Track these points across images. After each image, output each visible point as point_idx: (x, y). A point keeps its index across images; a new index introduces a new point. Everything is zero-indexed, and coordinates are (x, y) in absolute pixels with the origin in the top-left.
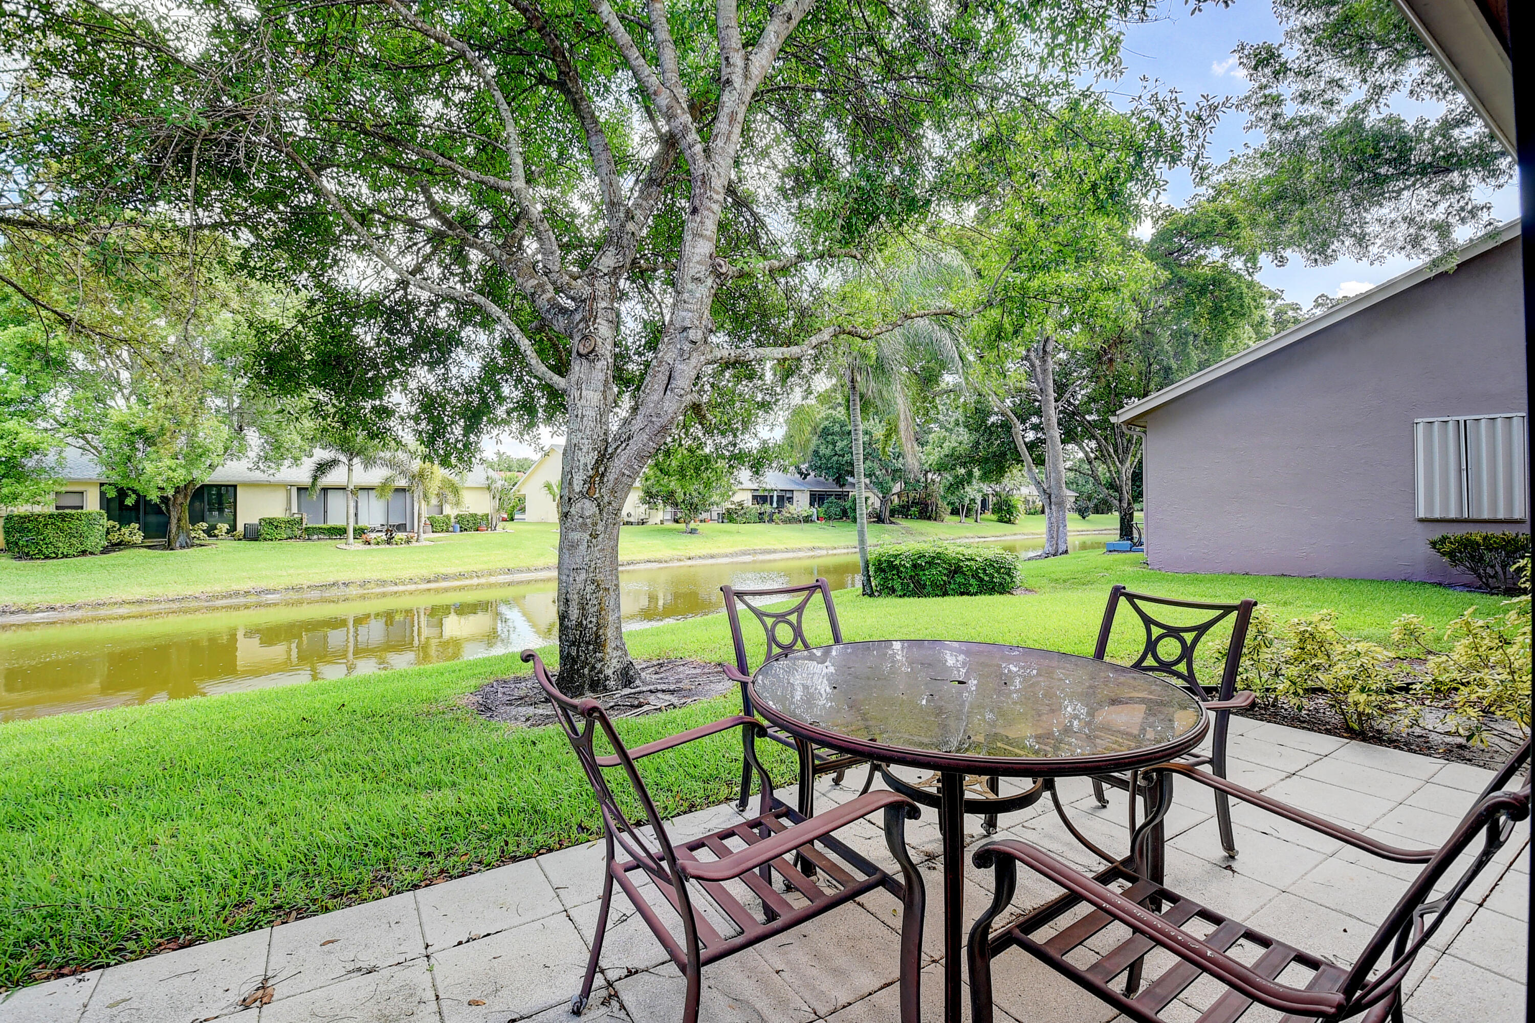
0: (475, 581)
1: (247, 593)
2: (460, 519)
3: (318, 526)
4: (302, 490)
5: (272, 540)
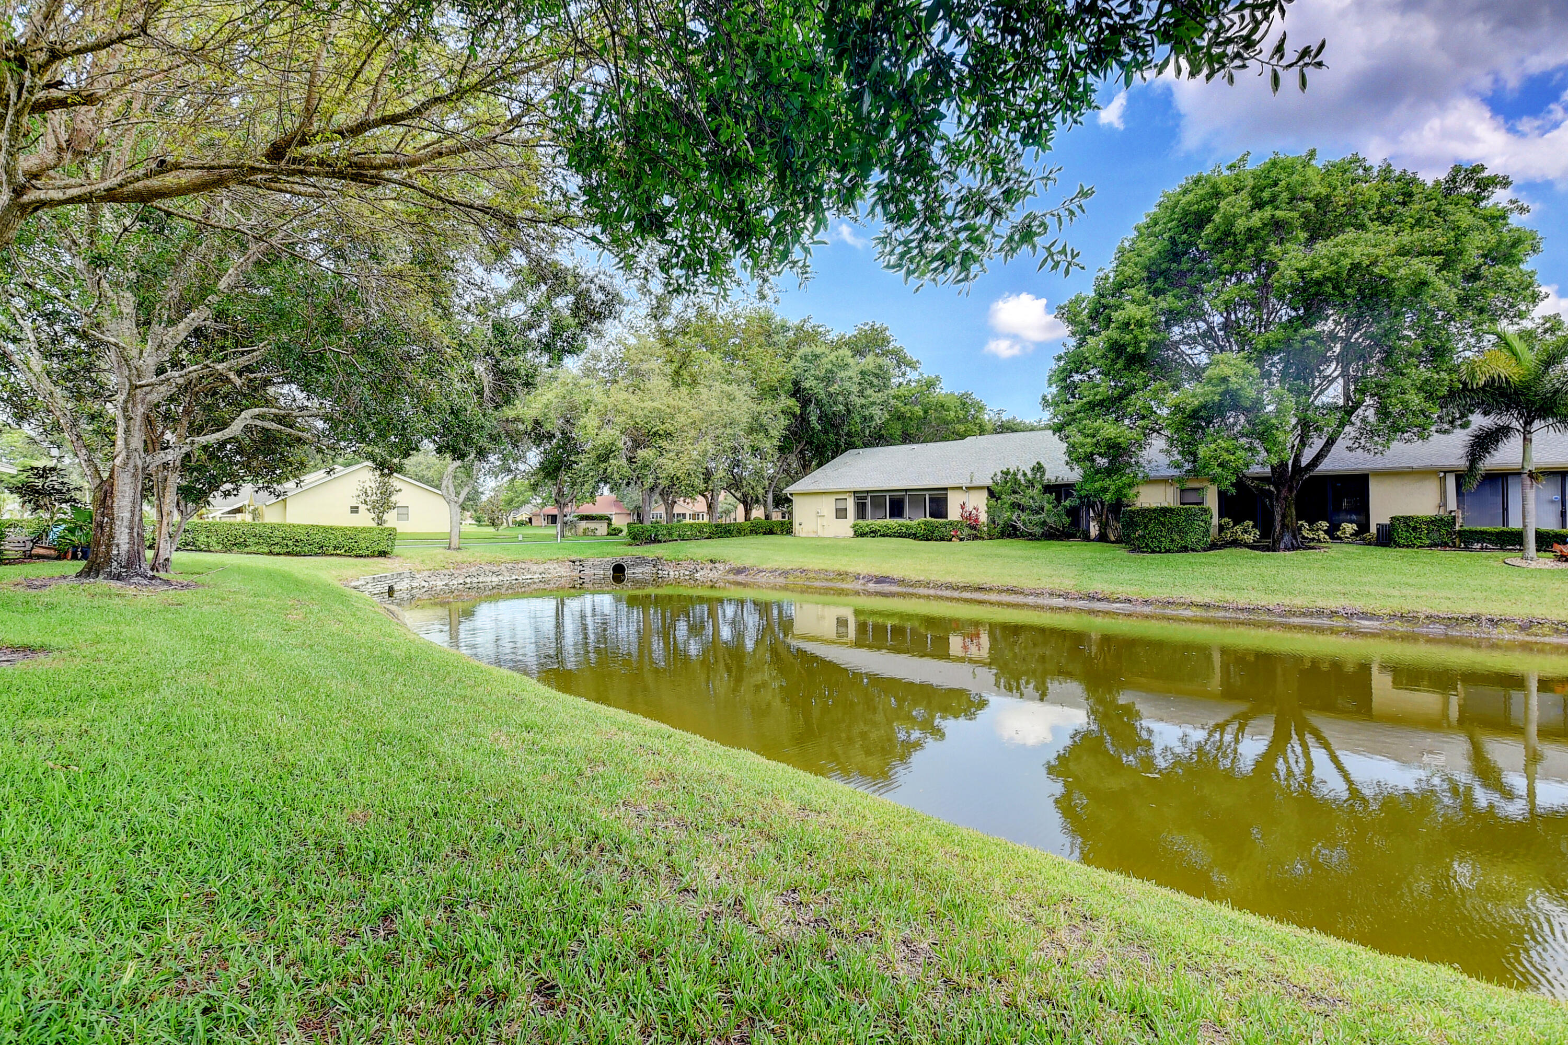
1: (1334, 614)
3: (1479, 528)
4: (1460, 478)
5: (1408, 546)
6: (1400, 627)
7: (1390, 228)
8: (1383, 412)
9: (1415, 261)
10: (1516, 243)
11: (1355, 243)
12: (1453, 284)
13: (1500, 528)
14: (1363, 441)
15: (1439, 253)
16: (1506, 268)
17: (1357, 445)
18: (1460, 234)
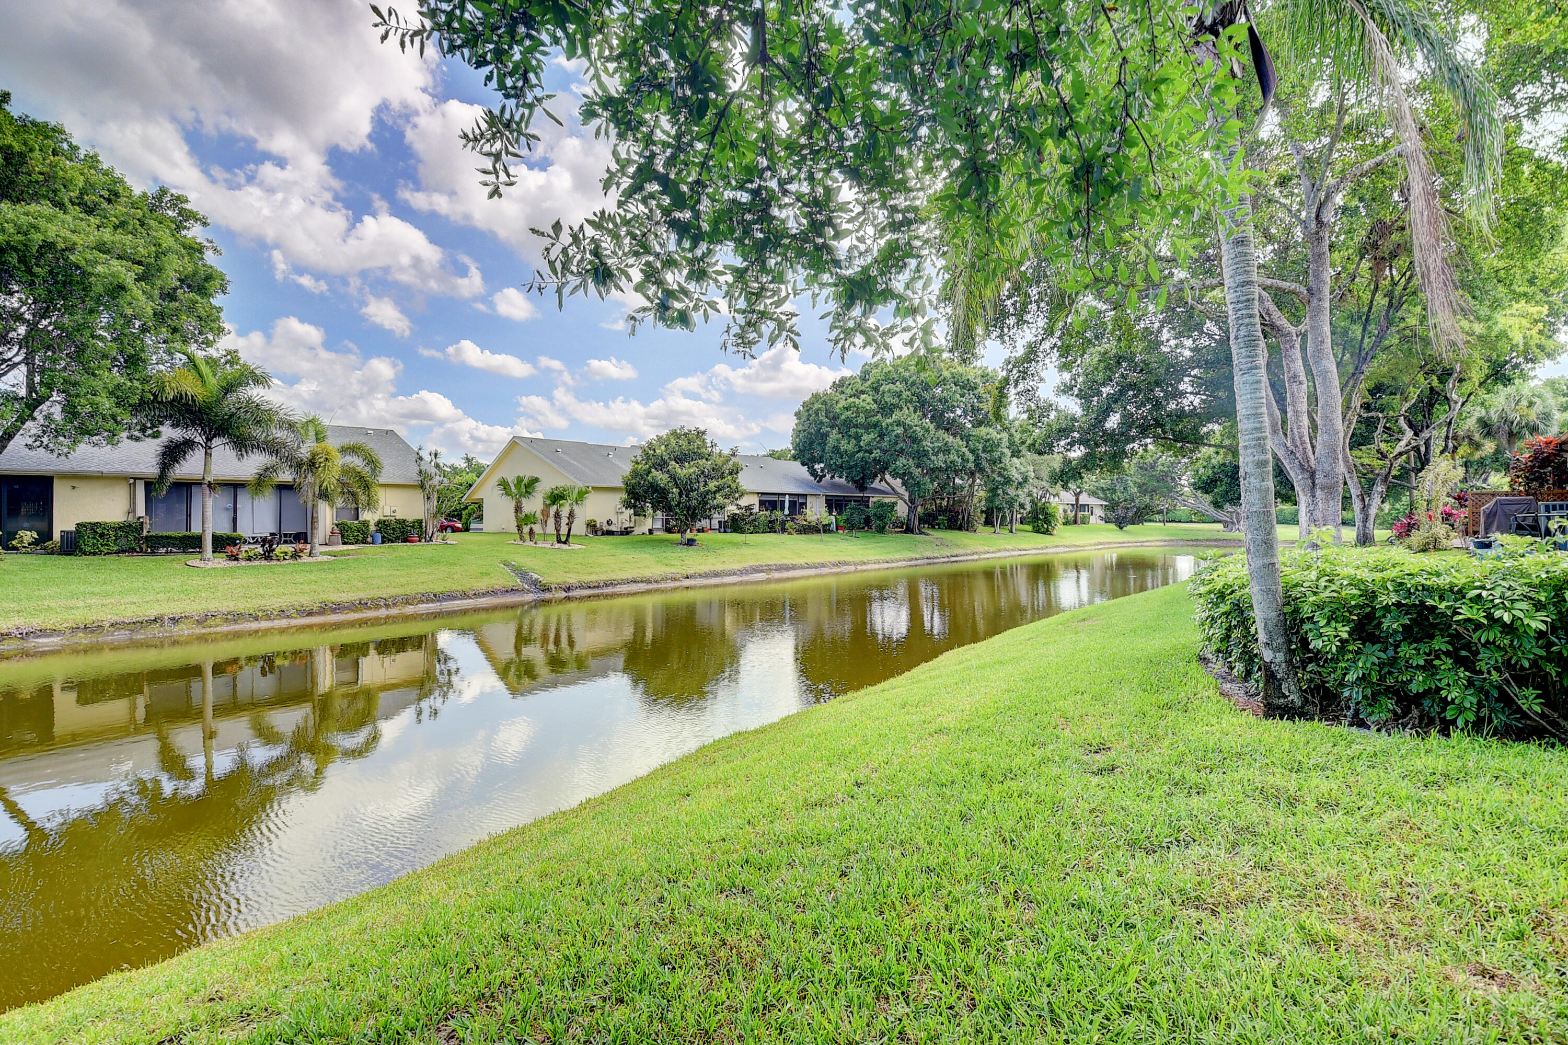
0: (383, 613)
2: (382, 525)
3: (165, 534)
4: (149, 485)
5: (94, 554)
6: (83, 639)
7: (92, 219)
8: (71, 411)
9: (114, 262)
10: (208, 278)
11: (49, 220)
12: (150, 297)
13: (184, 533)
14: (45, 440)
15: (139, 263)
16: (198, 298)
17: (38, 443)
18: (161, 254)
